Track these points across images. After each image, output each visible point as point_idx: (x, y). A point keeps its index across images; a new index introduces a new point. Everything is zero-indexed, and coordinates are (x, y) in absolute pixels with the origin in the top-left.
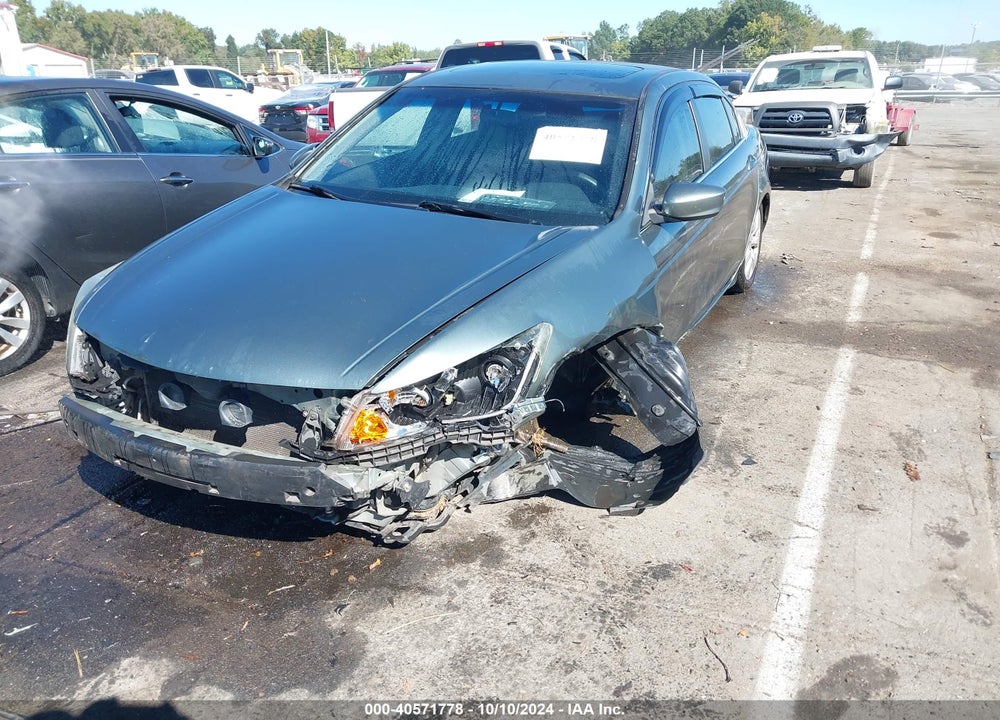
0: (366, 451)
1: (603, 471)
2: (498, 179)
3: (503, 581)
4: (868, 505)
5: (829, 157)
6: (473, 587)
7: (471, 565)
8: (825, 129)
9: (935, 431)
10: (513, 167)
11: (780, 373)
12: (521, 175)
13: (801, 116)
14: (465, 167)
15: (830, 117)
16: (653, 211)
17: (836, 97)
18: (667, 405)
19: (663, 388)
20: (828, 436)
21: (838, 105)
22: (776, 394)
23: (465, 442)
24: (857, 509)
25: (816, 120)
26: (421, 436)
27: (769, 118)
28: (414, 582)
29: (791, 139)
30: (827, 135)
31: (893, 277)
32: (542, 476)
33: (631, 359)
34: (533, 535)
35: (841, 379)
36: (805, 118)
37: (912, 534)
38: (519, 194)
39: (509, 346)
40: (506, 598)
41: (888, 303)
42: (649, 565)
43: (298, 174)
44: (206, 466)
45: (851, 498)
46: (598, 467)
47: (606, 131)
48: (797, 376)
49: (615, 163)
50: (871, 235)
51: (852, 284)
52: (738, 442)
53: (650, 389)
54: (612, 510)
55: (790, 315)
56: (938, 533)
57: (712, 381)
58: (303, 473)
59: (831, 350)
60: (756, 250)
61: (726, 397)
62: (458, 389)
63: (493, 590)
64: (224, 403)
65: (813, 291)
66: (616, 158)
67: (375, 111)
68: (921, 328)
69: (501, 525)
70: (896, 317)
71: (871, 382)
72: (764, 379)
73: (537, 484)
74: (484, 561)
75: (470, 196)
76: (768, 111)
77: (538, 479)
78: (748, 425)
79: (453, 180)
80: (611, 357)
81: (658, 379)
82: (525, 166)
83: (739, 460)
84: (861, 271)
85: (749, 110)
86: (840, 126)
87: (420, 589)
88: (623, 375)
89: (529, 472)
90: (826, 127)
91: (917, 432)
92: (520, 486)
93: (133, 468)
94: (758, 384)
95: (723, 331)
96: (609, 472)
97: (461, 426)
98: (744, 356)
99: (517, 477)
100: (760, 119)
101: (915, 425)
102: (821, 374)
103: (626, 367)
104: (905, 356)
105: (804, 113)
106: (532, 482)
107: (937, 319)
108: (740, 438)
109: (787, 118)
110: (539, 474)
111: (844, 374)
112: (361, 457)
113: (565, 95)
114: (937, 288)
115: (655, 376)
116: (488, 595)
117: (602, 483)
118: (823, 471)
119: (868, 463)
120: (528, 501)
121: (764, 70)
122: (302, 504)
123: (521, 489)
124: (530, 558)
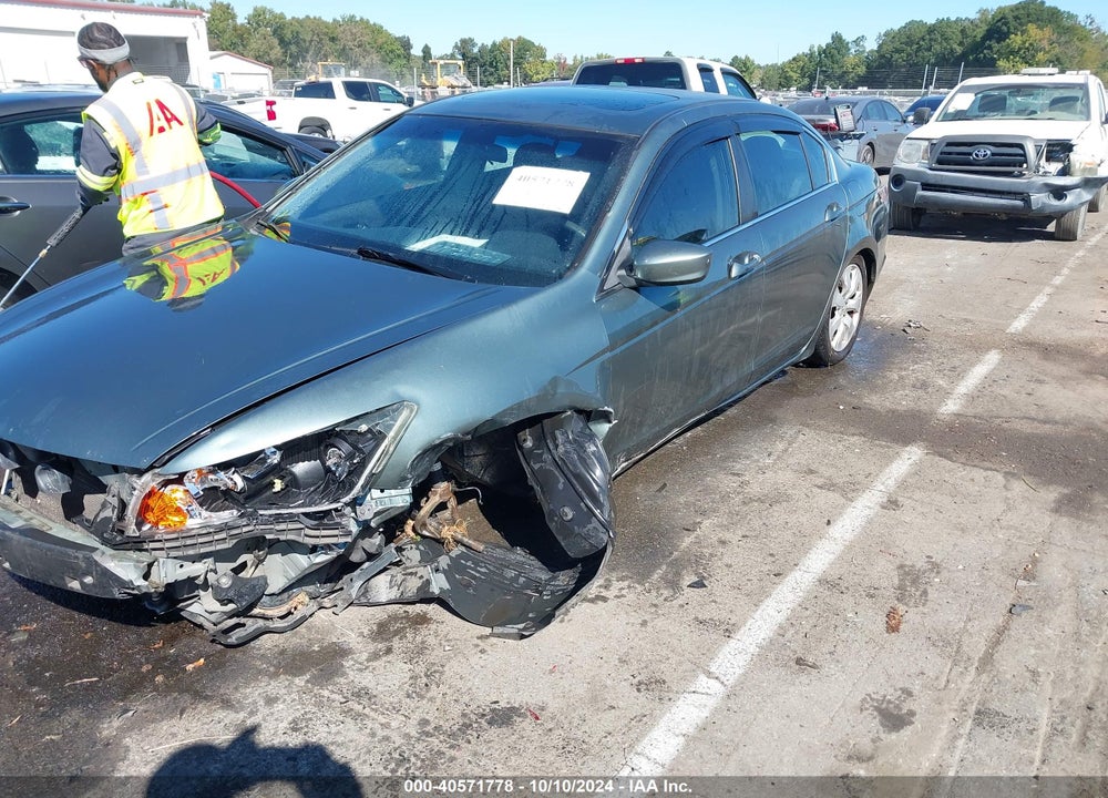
0: (156, 538)
1: (515, 579)
2: (452, 225)
3: (319, 704)
4: (811, 660)
5: (1019, 203)
6: (281, 706)
7: (297, 680)
8: (1020, 169)
9: (960, 567)
11: (811, 472)
12: (477, 223)
13: (989, 152)
14: (422, 209)
15: (1024, 155)
16: (623, 272)
17: (1035, 131)
18: (576, 508)
19: (574, 487)
20: (819, 560)
21: (1036, 141)
22: (788, 498)
23: (282, 538)
24: (792, 663)
25: (1009, 156)
26: (226, 527)
27: (950, 153)
28: (222, 691)
29: (974, 180)
30: (1021, 175)
31: (1034, 358)
32: (424, 580)
33: (545, 449)
34: (389, 651)
35: (882, 488)
36: (993, 154)
37: (842, 706)
39: (348, 428)
40: (307, 726)
41: (1005, 392)
42: (496, 706)
43: (270, 208)
45: (797, 647)
46: (512, 573)
47: (588, 174)
48: (829, 478)
49: (587, 213)
50: (1038, 303)
51: (973, 365)
52: (702, 556)
53: (561, 486)
54: (497, 629)
55: (874, 400)
56: (876, 709)
57: (721, 476)
58: (77, 558)
59: (897, 448)
60: (856, 316)
61: (725, 498)
62: (292, 474)
63: (298, 714)
64: (39, 468)
65: (917, 370)
66: (590, 207)
67: (369, 141)
68: (1027, 428)
69: (361, 634)
70: (1006, 412)
71: (918, 495)
72: (785, 477)
73: (419, 589)
74: (313, 677)
76: (949, 144)
77: (419, 583)
78: (727, 536)
80: (529, 444)
81: (570, 475)
82: (486, 211)
83: (690, 578)
84: (996, 348)
85: (926, 143)
86: (1039, 165)
87: (223, 701)
88: (536, 467)
89: (411, 574)
90: (1021, 166)
91: (936, 567)
92: (401, 589)
94: (776, 483)
95: (778, 413)
96: (522, 580)
97: (279, 518)
98: (780, 446)
99: (400, 578)
100: (938, 155)
101: (937, 558)
102: (860, 478)
103: (539, 458)
104: (987, 464)
105: (992, 148)
106: (413, 585)
108: (707, 552)
109: (970, 154)
110: (421, 577)
111: (891, 482)
112: (152, 545)
113: (559, 130)
115: (566, 472)
116: (290, 719)
117: (505, 594)
118: (784, 607)
119: (847, 602)
120: (409, 608)
121: (959, 95)
122: (82, 592)
123: (403, 593)
124: (366, 680)
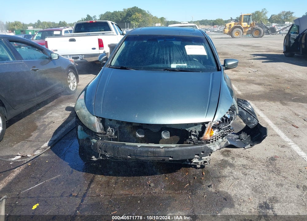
1: (232, 139)
4: (296, 135)
10: (184, 57)
16: (223, 67)
18: (251, 118)
19: (249, 113)
24: (295, 137)
32: (226, 142)
38: (186, 65)
42: (268, 158)
44: (171, 151)
45: (291, 134)
46: (230, 138)
49: (210, 55)
53: (245, 114)
54: (245, 147)
64: (163, 132)
66: (210, 53)
68: (257, 94)
69: (222, 157)
75: (174, 66)
77: (225, 143)
79: (169, 62)
81: (247, 111)
82: (188, 57)
92: (219, 146)
93: (137, 157)
96: (234, 139)
106: (223, 144)
107: (258, 91)
114: (248, 84)
123: (220, 147)
